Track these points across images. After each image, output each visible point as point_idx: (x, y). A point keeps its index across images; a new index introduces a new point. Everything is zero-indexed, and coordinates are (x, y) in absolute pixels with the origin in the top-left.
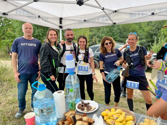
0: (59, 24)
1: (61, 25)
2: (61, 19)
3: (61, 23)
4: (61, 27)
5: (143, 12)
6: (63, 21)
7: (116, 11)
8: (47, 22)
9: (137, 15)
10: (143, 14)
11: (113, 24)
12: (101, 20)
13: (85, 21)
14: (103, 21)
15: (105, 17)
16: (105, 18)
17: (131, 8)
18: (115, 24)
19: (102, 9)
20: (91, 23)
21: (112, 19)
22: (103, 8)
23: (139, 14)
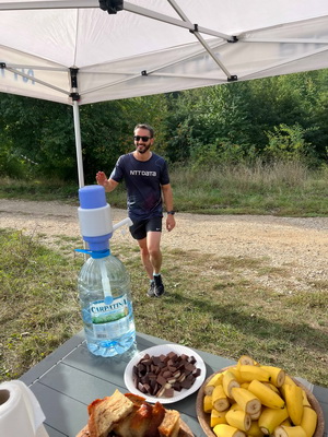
0: (69, 89)
1: (74, 90)
2: (74, 72)
3: (74, 84)
4: (75, 97)
5: (318, 38)
6: (80, 78)
7: (235, 39)
8: (30, 81)
9: (300, 48)
10: (318, 44)
11: (229, 80)
12: (191, 70)
13: (144, 73)
14: (198, 72)
15: (202, 58)
16: (202, 63)
17: (281, 25)
18: (233, 78)
19: (191, 31)
20: (162, 79)
21: (225, 65)
22: (196, 25)
23: (306, 44)
